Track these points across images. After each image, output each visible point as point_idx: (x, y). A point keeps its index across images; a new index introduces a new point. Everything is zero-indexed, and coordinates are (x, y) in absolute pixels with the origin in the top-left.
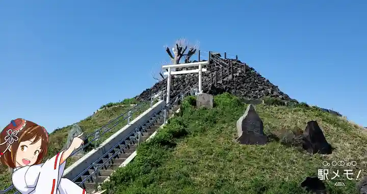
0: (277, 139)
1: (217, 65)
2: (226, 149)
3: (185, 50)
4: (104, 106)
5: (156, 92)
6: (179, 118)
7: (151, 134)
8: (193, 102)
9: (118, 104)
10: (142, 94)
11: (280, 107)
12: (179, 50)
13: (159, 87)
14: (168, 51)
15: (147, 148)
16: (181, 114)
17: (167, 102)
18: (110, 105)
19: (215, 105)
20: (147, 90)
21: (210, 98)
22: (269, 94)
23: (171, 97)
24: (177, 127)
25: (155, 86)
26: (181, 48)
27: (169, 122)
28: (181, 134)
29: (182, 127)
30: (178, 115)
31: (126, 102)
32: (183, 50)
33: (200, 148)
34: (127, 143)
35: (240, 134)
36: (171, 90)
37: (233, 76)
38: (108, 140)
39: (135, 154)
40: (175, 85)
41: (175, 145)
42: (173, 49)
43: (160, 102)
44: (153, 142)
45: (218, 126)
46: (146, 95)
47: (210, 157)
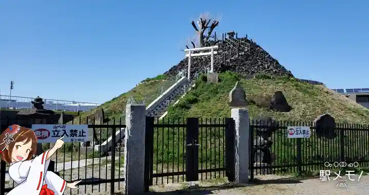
0: (254, 103)
1: (229, 44)
2: (220, 110)
3: (208, 23)
4: (144, 81)
5: (180, 70)
6: (194, 91)
7: (175, 102)
8: (205, 79)
9: (153, 79)
10: (170, 70)
11: (267, 80)
12: (203, 23)
13: (183, 64)
14: (193, 24)
15: (173, 110)
16: (196, 87)
17: (188, 78)
18: (148, 80)
19: (220, 81)
20: (174, 67)
21: (217, 75)
22: (265, 68)
23: (192, 73)
24: (192, 97)
25: (180, 64)
26: (205, 22)
27: (187, 93)
28: (194, 101)
29: (195, 97)
30: (193, 88)
31: (159, 77)
32: (206, 23)
33: (204, 110)
34: (162, 107)
35: (231, 100)
36: (191, 67)
37: (239, 56)
38: (150, 105)
39: (166, 113)
40: (195, 63)
41: (189, 108)
42: (198, 22)
43: (183, 78)
44: (177, 106)
45: (218, 95)
46: (173, 71)
47: (209, 114)
